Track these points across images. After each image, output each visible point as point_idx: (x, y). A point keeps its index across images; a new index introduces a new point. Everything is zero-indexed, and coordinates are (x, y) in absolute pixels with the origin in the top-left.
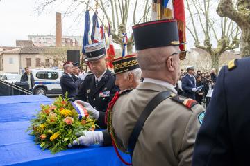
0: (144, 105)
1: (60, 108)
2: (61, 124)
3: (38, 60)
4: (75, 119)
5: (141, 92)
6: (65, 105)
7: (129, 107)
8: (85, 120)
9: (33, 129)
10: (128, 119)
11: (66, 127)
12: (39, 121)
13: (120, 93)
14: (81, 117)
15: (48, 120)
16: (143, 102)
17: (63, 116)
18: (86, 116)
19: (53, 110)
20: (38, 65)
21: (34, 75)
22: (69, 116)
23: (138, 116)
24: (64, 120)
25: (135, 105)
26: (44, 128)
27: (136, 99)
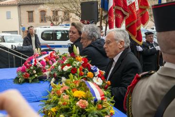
0: (164, 94)
1: (73, 89)
2: (74, 108)
3: (43, 12)
4: (89, 102)
5: (161, 78)
6: (78, 85)
7: (148, 94)
8: (101, 103)
9: (44, 112)
10: (147, 107)
11: (79, 112)
12: (50, 103)
13: (140, 75)
14: (96, 100)
15: (60, 103)
16: (163, 90)
17: (77, 99)
18: (102, 99)
19: (65, 91)
20: (43, 19)
21: (39, 36)
22: (83, 99)
23: (157, 105)
24: (78, 103)
25: (153, 92)
26: (56, 112)
27: (156, 86)
